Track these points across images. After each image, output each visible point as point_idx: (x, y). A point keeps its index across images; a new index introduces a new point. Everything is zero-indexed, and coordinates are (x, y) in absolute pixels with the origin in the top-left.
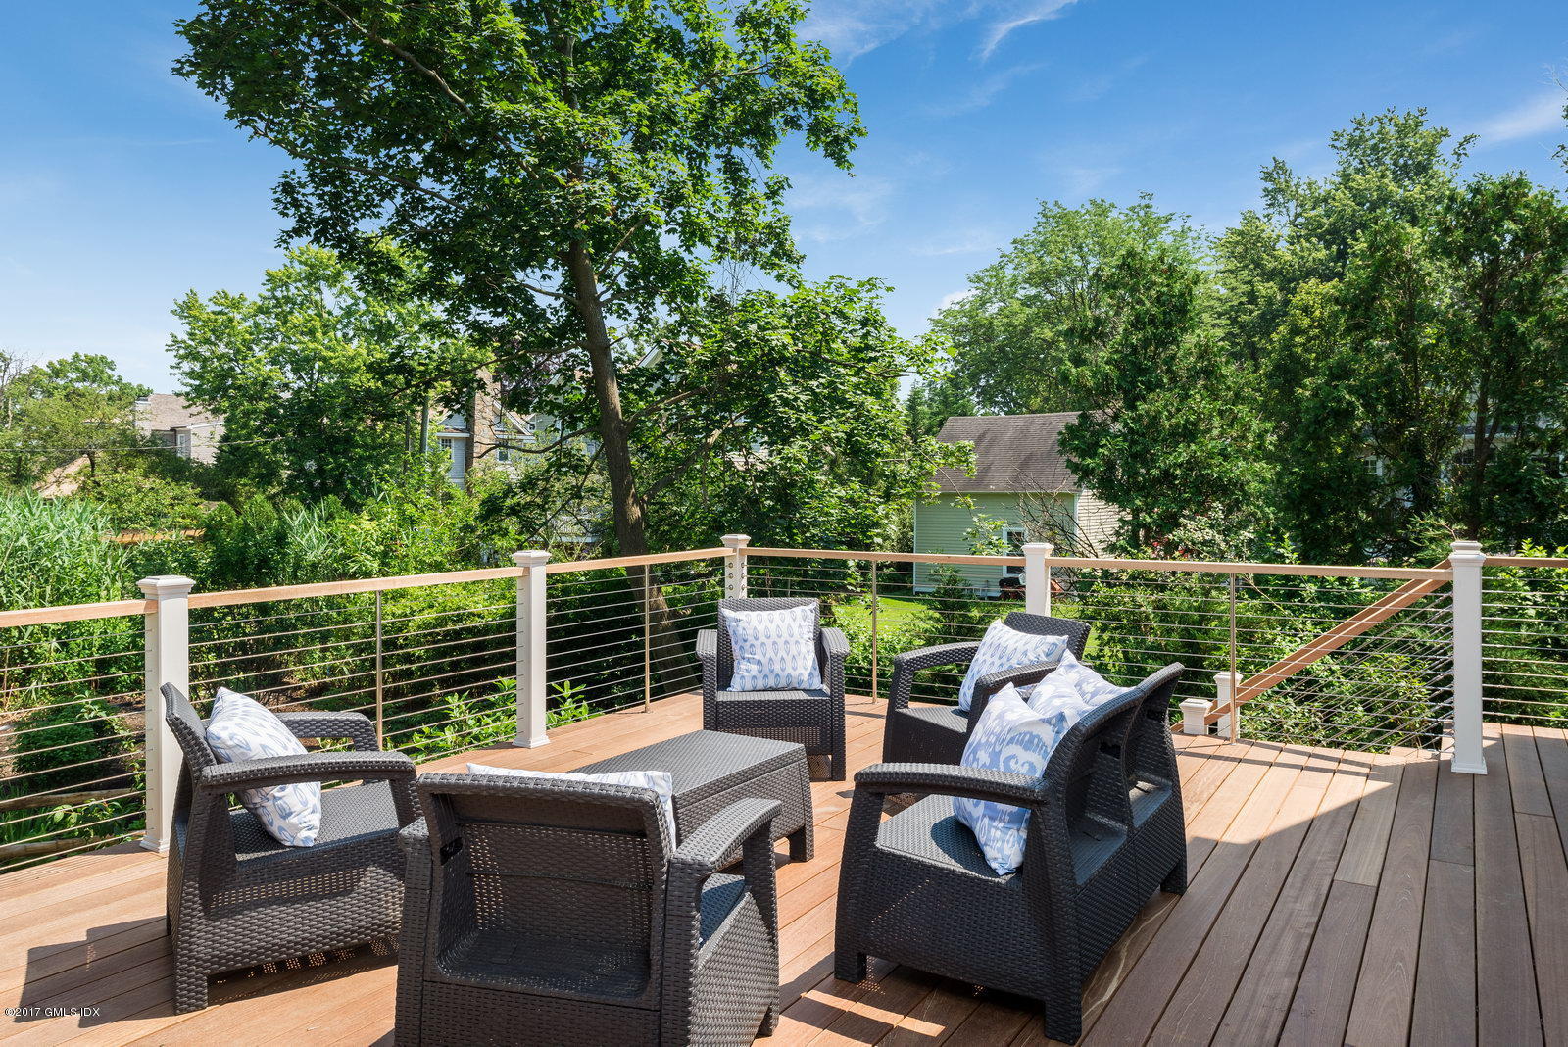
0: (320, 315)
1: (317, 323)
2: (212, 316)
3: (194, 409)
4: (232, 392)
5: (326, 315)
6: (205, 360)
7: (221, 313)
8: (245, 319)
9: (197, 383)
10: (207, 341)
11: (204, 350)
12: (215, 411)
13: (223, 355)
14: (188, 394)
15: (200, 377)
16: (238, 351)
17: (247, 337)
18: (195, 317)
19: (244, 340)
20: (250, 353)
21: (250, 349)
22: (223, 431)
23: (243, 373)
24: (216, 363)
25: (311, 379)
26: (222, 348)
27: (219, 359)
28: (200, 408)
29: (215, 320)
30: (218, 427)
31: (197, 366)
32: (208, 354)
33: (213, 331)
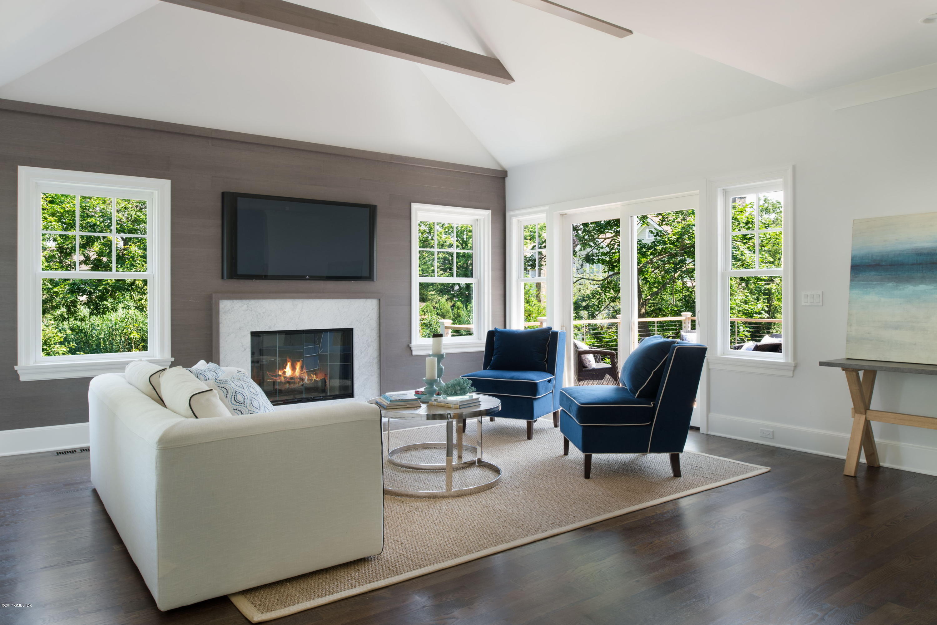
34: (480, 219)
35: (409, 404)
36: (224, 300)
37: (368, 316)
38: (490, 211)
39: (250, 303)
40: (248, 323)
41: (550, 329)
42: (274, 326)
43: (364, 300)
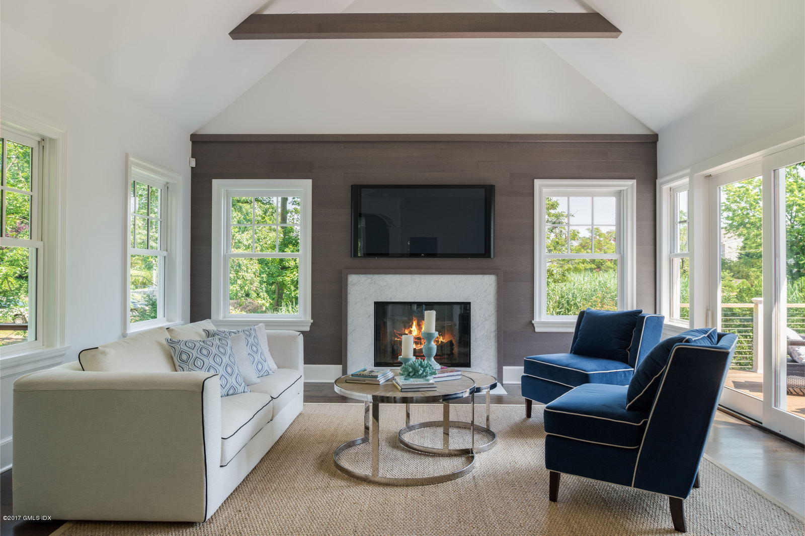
0: (796, 182)
1: (795, 187)
2: (738, 189)
3: (729, 235)
4: (748, 225)
5: (800, 181)
6: (734, 211)
7: (742, 187)
8: (754, 188)
9: (730, 222)
10: (736, 202)
11: (734, 206)
12: (739, 235)
13: (743, 208)
14: (726, 228)
15: (732, 219)
16: (751, 205)
17: (756, 197)
18: (729, 191)
19: (755, 199)
20: (758, 205)
21: (758, 203)
22: (742, 244)
23: (754, 216)
24: (740, 212)
25: (791, 216)
26: (743, 204)
27: (741, 210)
28: (732, 234)
29: (740, 191)
30: (740, 242)
31: (731, 214)
32: (736, 208)
33: (739, 196)
34: (624, 190)
35: (368, 380)
36: (352, 275)
37: (486, 291)
38: (636, 180)
39: (374, 278)
40: (372, 294)
41: (640, 312)
42: (394, 297)
43: (481, 276)
